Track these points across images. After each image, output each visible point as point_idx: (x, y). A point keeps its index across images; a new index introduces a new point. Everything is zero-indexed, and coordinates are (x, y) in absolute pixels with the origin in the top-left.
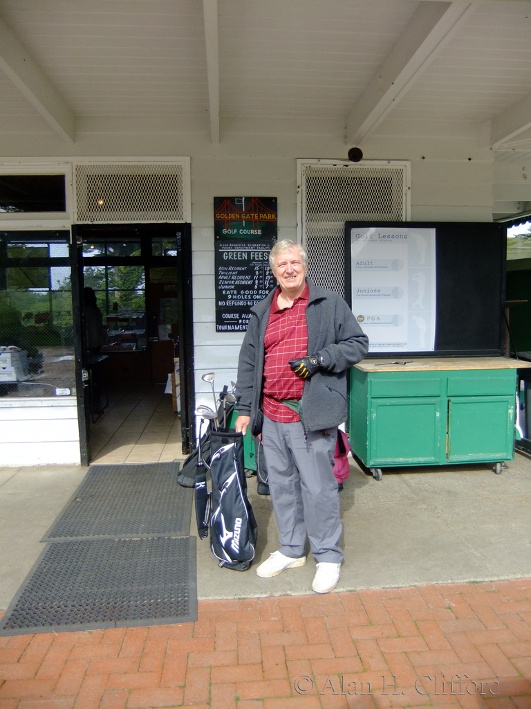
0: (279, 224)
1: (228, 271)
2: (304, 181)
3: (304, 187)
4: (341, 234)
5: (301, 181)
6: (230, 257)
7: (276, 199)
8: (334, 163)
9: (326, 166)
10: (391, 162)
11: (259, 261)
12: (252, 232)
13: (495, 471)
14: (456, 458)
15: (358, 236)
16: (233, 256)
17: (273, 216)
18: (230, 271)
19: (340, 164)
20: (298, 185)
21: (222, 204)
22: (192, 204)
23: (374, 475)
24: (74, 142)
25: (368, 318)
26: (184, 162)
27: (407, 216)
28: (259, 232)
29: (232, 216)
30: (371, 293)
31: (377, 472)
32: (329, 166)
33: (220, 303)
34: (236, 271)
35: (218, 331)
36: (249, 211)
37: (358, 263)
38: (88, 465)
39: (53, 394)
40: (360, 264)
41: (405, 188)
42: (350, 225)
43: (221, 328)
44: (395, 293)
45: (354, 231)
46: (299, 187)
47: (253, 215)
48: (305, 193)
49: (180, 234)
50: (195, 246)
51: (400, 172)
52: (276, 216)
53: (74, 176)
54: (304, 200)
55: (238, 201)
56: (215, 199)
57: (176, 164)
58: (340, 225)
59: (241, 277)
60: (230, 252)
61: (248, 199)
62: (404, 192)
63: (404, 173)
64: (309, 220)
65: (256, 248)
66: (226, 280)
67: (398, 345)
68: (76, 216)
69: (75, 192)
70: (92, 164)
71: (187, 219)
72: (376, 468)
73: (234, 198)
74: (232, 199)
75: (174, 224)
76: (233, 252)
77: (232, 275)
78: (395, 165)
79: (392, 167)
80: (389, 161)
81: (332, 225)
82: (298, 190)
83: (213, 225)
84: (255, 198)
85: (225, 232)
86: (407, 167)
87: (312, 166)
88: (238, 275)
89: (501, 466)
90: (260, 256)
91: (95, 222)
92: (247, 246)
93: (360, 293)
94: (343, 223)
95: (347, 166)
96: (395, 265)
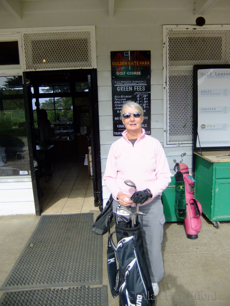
0: (152, 68)
1: (120, 98)
2: (168, 40)
3: (167, 44)
4: (191, 74)
5: (166, 40)
6: (121, 90)
7: (150, 52)
8: (187, 28)
9: (182, 30)
10: (224, 25)
11: (140, 91)
12: (135, 73)
15: (203, 75)
16: (123, 89)
17: (148, 63)
18: (122, 98)
19: (191, 28)
20: (164, 42)
21: (116, 56)
22: (97, 56)
24: (22, 18)
25: (208, 126)
26: (91, 29)
28: (139, 73)
29: (122, 63)
30: (209, 111)
32: (184, 30)
33: (116, 119)
34: (125, 98)
35: (115, 135)
36: (133, 59)
37: (202, 92)
38: (40, 215)
39: (18, 174)
40: (203, 92)
42: (197, 68)
43: (116, 133)
44: (225, 110)
45: (200, 71)
46: (164, 44)
47: (135, 62)
48: (168, 48)
49: (90, 76)
50: (100, 83)
51: (229, 33)
52: (150, 63)
53: (23, 40)
54: (168, 52)
55: (126, 54)
56: (112, 52)
57: (86, 31)
58: (190, 68)
60: (122, 86)
61: (132, 52)
64: (171, 65)
65: (137, 83)
66: (119, 104)
67: (226, 142)
68: (25, 67)
69: (24, 51)
71: (94, 66)
73: (123, 52)
74: (122, 53)
75: (86, 69)
76: (123, 86)
77: (123, 101)
80: (222, 25)
81: (185, 68)
82: (164, 45)
83: (110, 69)
84: (136, 51)
85: (118, 73)
87: (173, 30)
90: (140, 88)
91: (37, 70)
92: (132, 82)
93: (203, 111)
94: (192, 66)
95: (195, 29)
96: (225, 92)
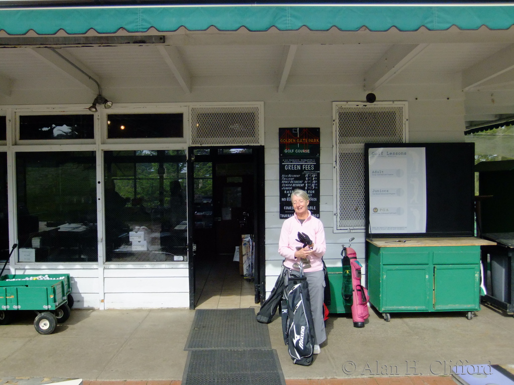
0: (321, 145)
1: (288, 177)
2: (338, 116)
3: (337, 121)
4: (362, 151)
5: (335, 116)
6: (289, 168)
7: (319, 129)
8: (357, 104)
9: (352, 106)
10: (395, 102)
11: (308, 170)
12: (304, 151)
13: (467, 318)
14: (440, 307)
15: (373, 154)
16: (291, 168)
17: (317, 141)
18: (289, 177)
19: (361, 105)
20: (333, 119)
21: (284, 133)
22: (265, 133)
23: (385, 318)
25: (381, 210)
26: (260, 105)
27: (406, 138)
28: (308, 151)
29: (290, 141)
30: (382, 193)
31: (386, 315)
32: (354, 106)
33: (283, 199)
34: (293, 177)
35: (281, 218)
36: (301, 137)
37: (373, 172)
38: (194, 309)
39: (172, 260)
40: (375, 172)
41: (404, 120)
42: (368, 146)
43: (283, 216)
44: (399, 192)
45: (371, 150)
46: (334, 121)
47: (304, 140)
48: (338, 125)
50: (267, 160)
51: (401, 109)
52: (319, 140)
53: (190, 115)
54: (338, 129)
55: (295, 131)
56: (280, 129)
57: (255, 106)
59: (296, 182)
60: (289, 165)
61: (301, 129)
62: (404, 122)
63: (403, 110)
64: (341, 142)
65: (306, 162)
66: (286, 183)
67: (401, 228)
68: (191, 141)
69: (191, 125)
70: (202, 107)
71: (262, 142)
72: (386, 313)
74: (291, 129)
75: (253, 146)
76: (291, 165)
77: (290, 180)
78: (397, 104)
79: (395, 106)
80: (393, 101)
81: (357, 147)
83: (278, 146)
84: (305, 128)
85: (286, 151)
86: (405, 106)
87: (343, 106)
88: (294, 180)
89: (471, 313)
90: (309, 167)
92: (300, 161)
93: (375, 193)
94: (363, 144)
95: (365, 106)
96: (398, 173)
